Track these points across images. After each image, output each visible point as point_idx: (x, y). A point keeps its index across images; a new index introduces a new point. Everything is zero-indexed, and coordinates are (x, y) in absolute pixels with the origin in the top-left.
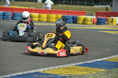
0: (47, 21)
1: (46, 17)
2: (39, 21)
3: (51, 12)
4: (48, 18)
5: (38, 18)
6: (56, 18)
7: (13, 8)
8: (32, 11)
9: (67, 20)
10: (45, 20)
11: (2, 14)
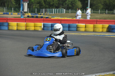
0: (93, 31)
1: (93, 27)
2: (86, 31)
3: (97, 22)
4: (94, 27)
5: (84, 29)
6: (102, 28)
7: (61, 19)
8: (79, 22)
9: (113, 29)
10: (92, 30)
11: (50, 26)
